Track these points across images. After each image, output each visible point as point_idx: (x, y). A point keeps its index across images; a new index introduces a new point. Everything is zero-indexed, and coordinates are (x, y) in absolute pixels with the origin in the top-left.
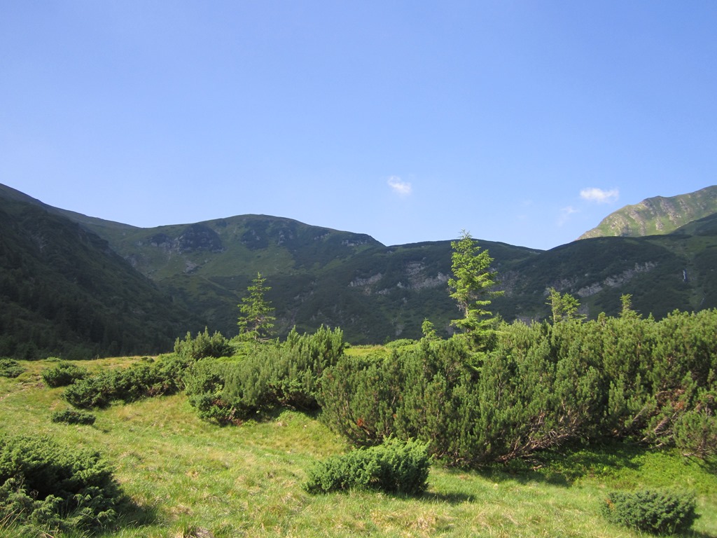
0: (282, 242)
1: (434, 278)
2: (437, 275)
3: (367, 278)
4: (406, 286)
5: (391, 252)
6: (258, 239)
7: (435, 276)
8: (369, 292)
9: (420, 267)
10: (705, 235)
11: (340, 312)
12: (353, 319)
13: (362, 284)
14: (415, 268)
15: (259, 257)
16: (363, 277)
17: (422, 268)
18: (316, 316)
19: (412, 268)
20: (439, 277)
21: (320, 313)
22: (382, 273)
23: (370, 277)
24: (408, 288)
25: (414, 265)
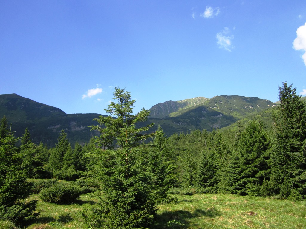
0: (23, 108)
1: (79, 127)
2: (81, 126)
3: (55, 126)
4: (69, 129)
5: (65, 117)
6: (12, 106)
7: (80, 127)
8: (55, 131)
9: (75, 123)
10: (166, 119)
11: (43, 138)
12: (47, 141)
13: (53, 128)
14: (73, 123)
15: (12, 113)
16: (53, 125)
17: (76, 123)
18: (33, 139)
19: (72, 123)
20: (81, 127)
21: (35, 138)
22: (61, 124)
23: (56, 125)
24: (70, 130)
25: (73, 122)
